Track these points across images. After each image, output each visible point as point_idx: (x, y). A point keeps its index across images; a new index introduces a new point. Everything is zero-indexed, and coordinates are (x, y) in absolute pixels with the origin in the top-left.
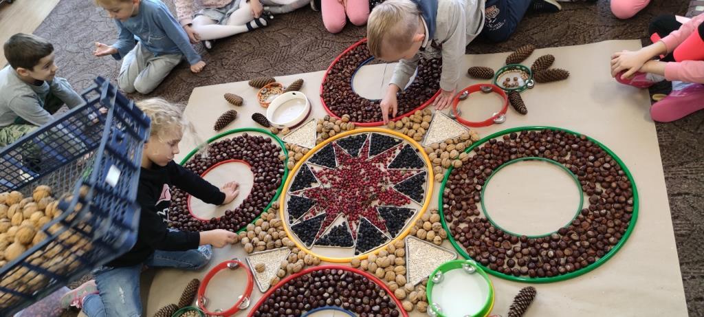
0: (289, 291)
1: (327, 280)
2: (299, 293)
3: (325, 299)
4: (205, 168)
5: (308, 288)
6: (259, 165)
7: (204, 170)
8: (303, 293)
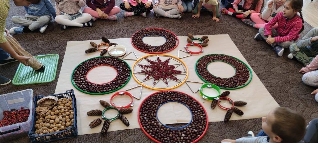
0: (152, 99)
1: (165, 94)
2: (156, 99)
3: (167, 99)
4: (90, 67)
5: (159, 98)
6: (117, 65)
7: (90, 68)
8: (158, 99)
